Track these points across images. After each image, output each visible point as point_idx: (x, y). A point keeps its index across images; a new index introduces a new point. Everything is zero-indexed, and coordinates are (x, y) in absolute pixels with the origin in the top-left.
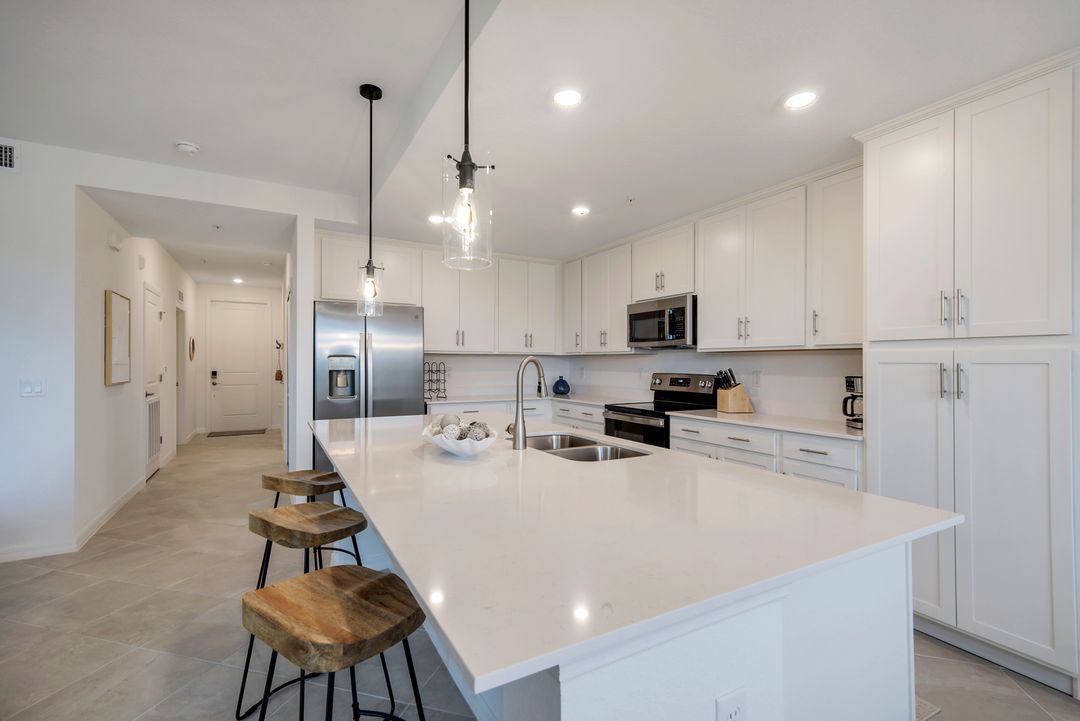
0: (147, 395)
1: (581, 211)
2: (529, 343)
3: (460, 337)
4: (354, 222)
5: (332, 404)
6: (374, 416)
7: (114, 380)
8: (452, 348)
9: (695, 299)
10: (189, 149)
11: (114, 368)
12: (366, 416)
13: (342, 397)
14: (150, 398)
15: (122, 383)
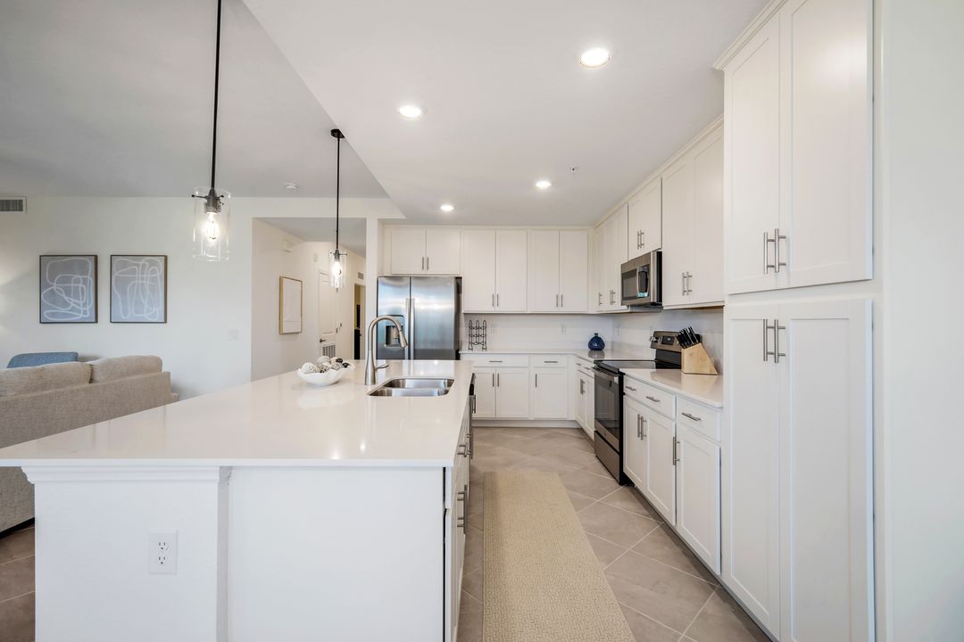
0: (321, 341)
1: (543, 185)
2: (560, 303)
3: (496, 299)
4: (404, 217)
5: (388, 350)
6: (415, 359)
7: (284, 332)
8: (489, 309)
9: (659, 255)
10: (291, 187)
11: (284, 324)
12: (409, 358)
13: (394, 345)
14: (324, 343)
15: (297, 333)
